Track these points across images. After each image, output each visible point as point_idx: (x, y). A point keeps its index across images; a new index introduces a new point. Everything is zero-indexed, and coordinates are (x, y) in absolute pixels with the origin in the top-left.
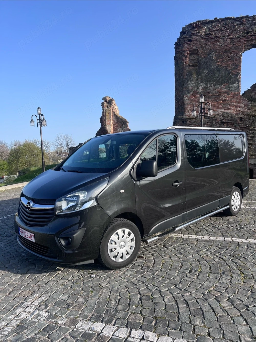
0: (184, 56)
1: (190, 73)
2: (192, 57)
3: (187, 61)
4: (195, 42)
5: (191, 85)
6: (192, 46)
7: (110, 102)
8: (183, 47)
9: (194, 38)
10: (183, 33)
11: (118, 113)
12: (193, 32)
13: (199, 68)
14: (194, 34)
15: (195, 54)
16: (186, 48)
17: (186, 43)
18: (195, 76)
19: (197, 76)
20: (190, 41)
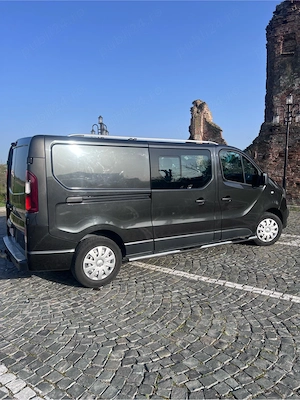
0: (276, 42)
1: (284, 66)
2: (287, 44)
3: (281, 50)
4: (292, 24)
5: (283, 81)
6: (288, 29)
7: (201, 107)
8: (275, 31)
9: (290, 18)
10: (277, 12)
11: (211, 119)
12: (289, 10)
13: (296, 57)
14: (290, 13)
15: (291, 39)
16: (280, 32)
17: (279, 26)
18: (290, 69)
19: (293, 69)
20: (285, 22)
